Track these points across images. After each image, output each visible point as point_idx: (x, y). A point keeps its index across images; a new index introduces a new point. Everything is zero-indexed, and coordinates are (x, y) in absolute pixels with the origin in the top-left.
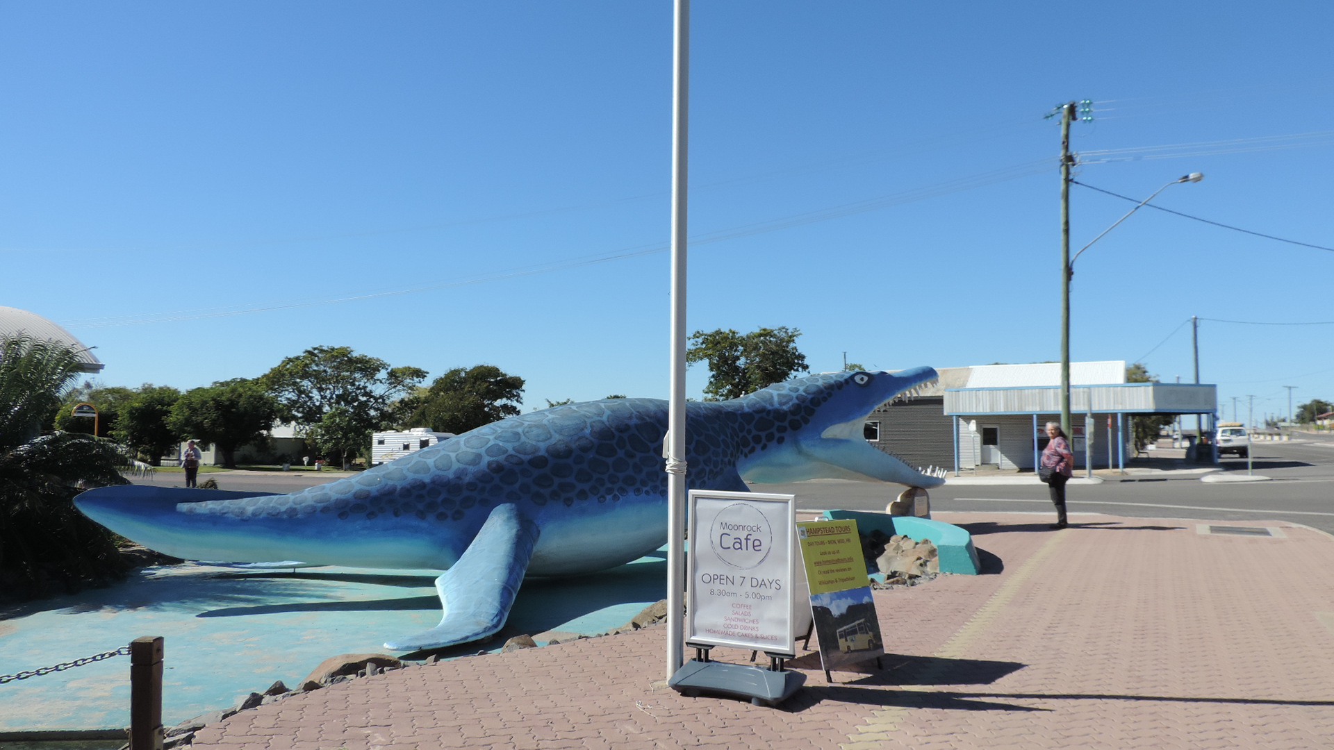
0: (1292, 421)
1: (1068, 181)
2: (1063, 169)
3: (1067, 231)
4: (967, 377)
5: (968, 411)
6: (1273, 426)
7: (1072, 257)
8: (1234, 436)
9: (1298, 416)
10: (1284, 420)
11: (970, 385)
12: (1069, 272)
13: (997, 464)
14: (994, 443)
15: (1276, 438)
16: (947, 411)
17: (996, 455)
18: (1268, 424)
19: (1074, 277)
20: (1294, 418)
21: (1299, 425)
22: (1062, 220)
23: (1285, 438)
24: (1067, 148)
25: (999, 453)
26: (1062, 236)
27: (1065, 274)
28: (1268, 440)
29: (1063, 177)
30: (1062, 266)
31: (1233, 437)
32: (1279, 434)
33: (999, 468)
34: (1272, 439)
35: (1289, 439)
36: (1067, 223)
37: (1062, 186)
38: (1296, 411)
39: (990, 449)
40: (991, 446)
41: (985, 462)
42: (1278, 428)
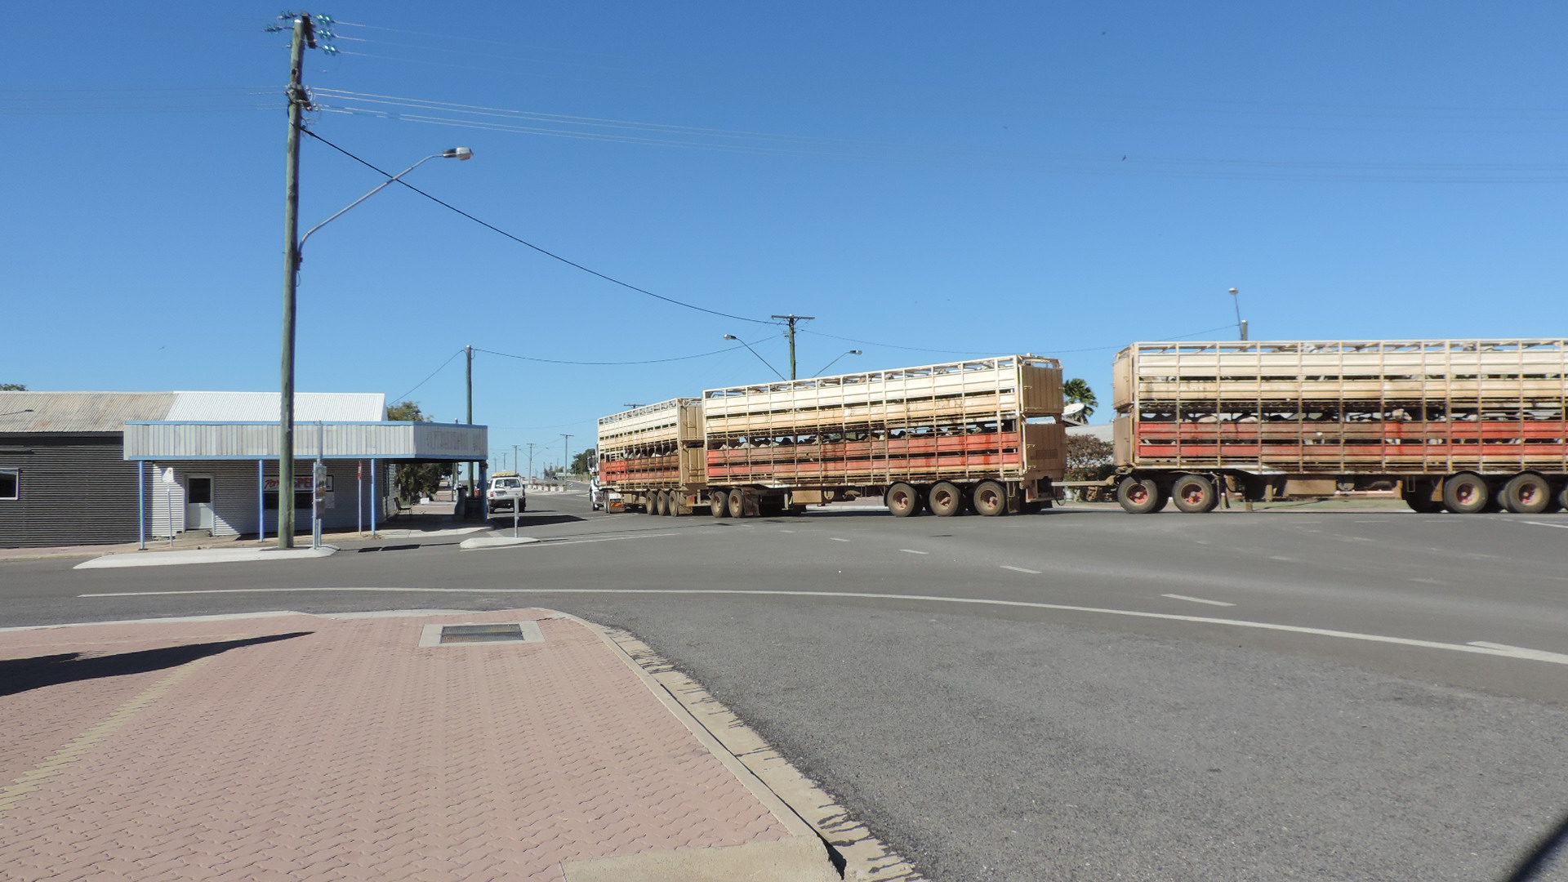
0: (567, 471)
1: (298, 127)
2: (292, 109)
3: (294, 199)
4: (169, 406)
5: (161, 454)
6: (551, 476)
7: (301, 238)
8: (509, 487)
9: (573, 466)
10: (561, 471)
11: (172, 417)
12: (296, 258)
13: (208, 530)
14: (206, 500)
15: (553, 489)
16: (128, 454)
17: (208, 516)
18: (546, 474)
19: (302, 265)
20: (569, 467)
21: (574, 475)
22: (289, 182)
23: (561, 489)
24: (298, 81)
25: (212, 512)
26: (288, 205)
27: (290, 261)
28: (543, 491)
29: (291, 120)
30: (287, 247)
31: (507, 489)
32: (555, 485)
33: (211, 535)
34: (549, 490)
35: (565, 490)
36: (295, 187)
37: (290, 135)
38: (571, 461)
39: (199, 508)
40: (201, 504)
41: (191, 526)
42: (555, 478)
